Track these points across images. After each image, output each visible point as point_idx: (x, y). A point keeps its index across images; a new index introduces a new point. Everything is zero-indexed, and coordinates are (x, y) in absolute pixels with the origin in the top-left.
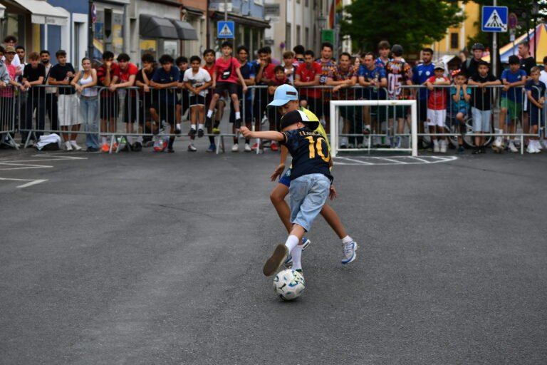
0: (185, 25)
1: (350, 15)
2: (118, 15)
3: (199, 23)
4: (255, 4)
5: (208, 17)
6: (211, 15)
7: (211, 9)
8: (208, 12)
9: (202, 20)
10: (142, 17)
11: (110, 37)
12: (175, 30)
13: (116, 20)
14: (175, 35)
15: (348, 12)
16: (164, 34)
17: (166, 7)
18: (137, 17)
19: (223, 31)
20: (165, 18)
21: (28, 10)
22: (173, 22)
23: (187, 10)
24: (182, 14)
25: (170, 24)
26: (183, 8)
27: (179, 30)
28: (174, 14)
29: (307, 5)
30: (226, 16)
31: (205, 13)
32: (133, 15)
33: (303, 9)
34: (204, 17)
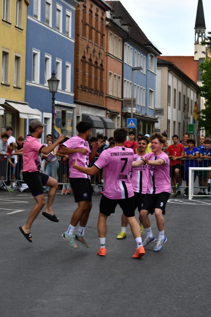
0: (108, 120)
1: (204, 115)
2: (70, 114)
3: (116, 119)
4: (149, 108)
5: (122, 116)
6: (124, 114)
7: (123, 111)
8: (122, 113)
9: (118, 118)
10: (83, 115)
11: (65, 127)
12: (102, 123)
13: (68, 117)
14: (103, 126)
15: (203, 114)
16: (96, 126)
17: (97, 110)
18: (80, 115)
19: (130, 124)
20: (97, 116)
21: (17, 111)
22: (101, 118)
23: (110, 111)
24: (107, 114)
25: (100, 120)
26: (108, 110)
27: (105, 123)
28: (102, 114)
29: (179, 109)
30: (132, 115)
31: (120, 113)
32: (79, 114)
33: (177, 111)
34: (120, 116)
